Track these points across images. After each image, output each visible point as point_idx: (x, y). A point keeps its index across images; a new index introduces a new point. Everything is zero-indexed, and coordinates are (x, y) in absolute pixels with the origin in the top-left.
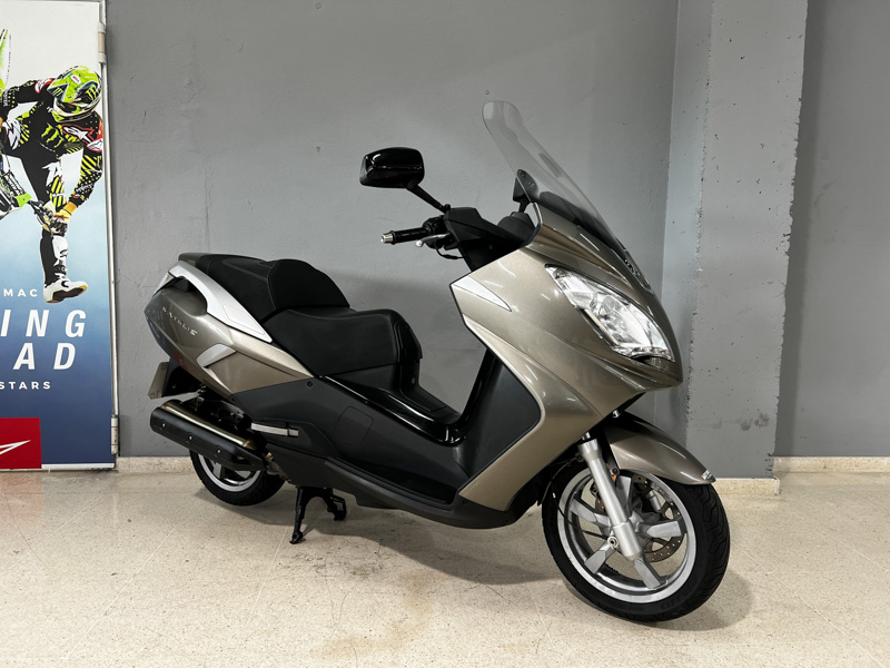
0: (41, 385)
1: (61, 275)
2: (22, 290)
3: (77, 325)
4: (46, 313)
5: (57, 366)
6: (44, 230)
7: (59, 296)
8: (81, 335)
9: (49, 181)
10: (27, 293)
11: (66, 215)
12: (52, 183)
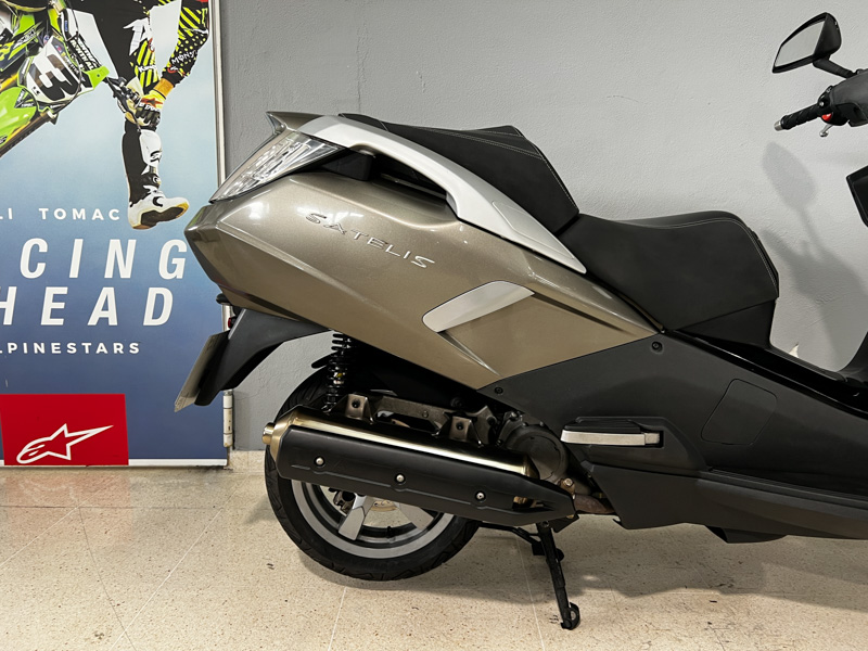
0: (127, 348)
1: (152, 188)
2: (97, 211)
3: (175, 261)
4: (132, 244)
5: (148, 321)
6: (127, 122)
7: (149, 219)
8: (180, 276)
9: (134, 47)
10: (105, 214)
11: (158, 98)
12: (138, 51)
